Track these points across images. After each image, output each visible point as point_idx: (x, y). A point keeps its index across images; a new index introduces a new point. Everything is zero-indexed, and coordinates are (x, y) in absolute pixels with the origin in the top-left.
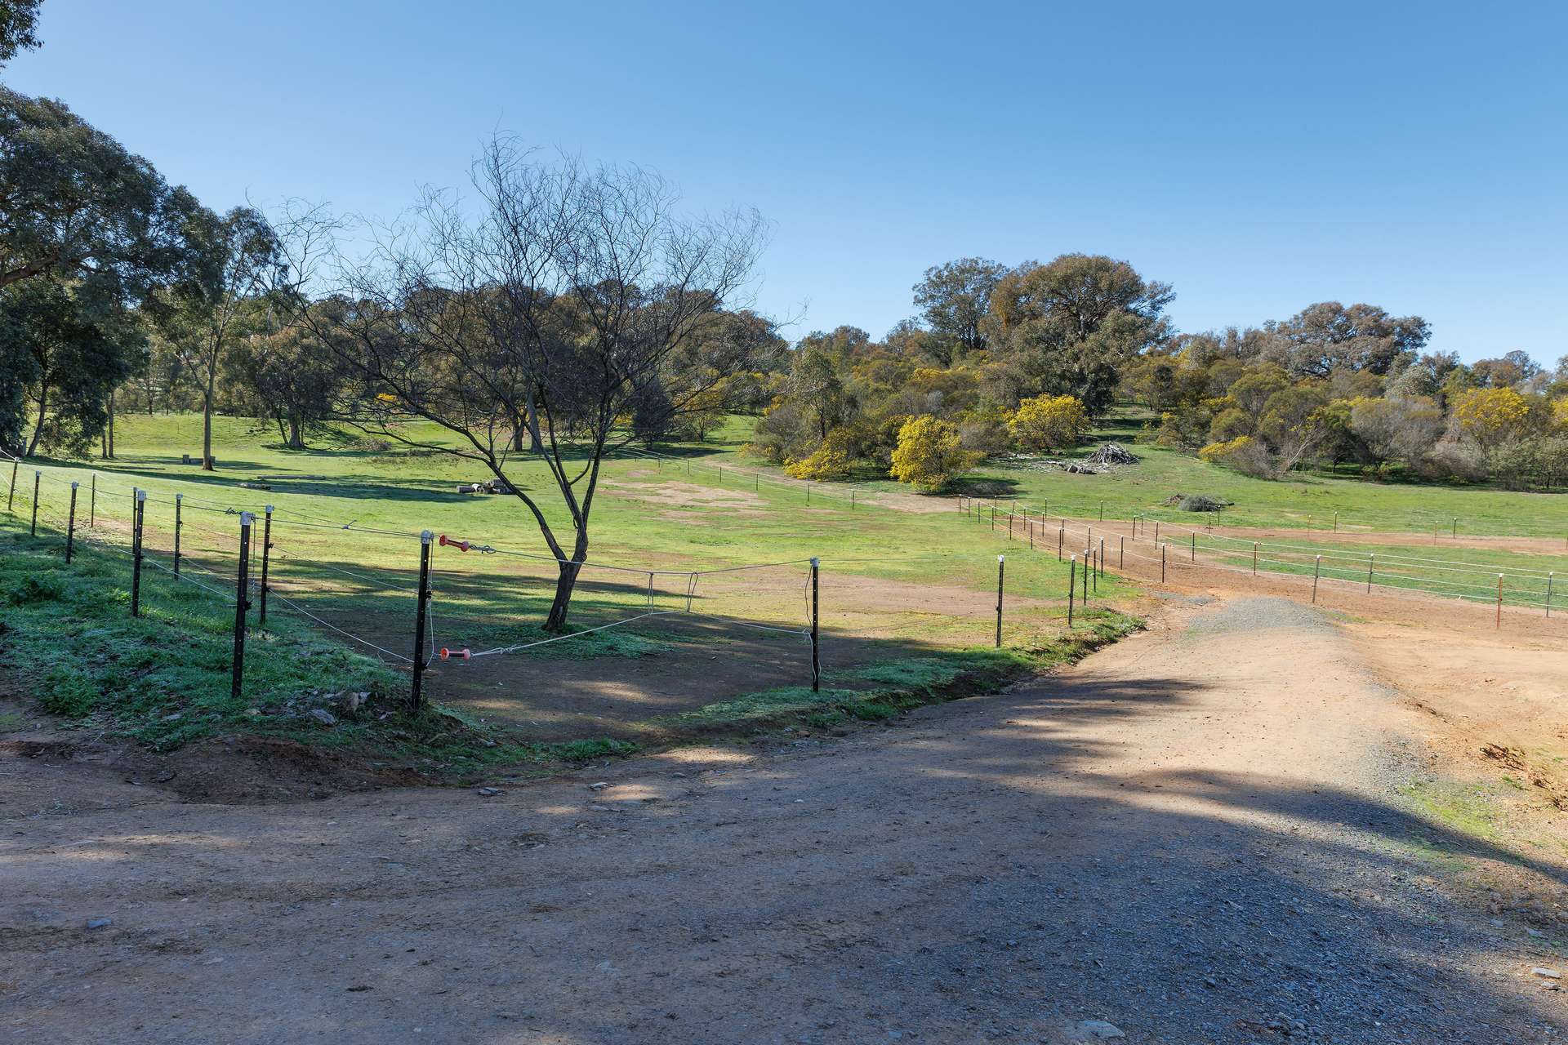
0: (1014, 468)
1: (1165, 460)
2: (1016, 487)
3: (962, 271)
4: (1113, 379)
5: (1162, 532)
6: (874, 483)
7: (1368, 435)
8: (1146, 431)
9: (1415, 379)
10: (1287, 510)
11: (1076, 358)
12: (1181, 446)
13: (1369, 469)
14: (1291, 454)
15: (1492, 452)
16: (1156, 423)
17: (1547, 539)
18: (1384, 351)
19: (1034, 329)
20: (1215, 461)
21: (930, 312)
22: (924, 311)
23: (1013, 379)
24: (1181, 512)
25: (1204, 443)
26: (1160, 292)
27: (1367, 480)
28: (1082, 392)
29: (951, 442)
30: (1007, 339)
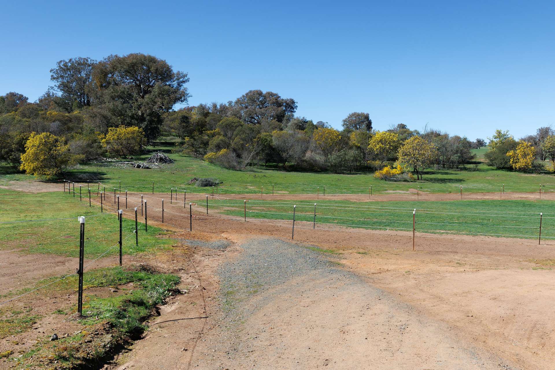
0: (105, 166)
1: (187, 161)
2: (105, 176)
3: (79, 64)
4: (160, 121)
5: (187, 198)
6: (11, 176)
7: (280, 149)
8: (177, 148)
9: (295, 124)
10: (248, 185)
11: (139, 107)
12: (195, 155)
13: (281, 165)
14: (247, 158)
15: (329, 156)
16: (182, 144)
17: (359, 194)
18: (280, 113)
19: (115, 91)
20: (211, 161)
21: (60, 84)
22: (58, 84)
23: (104, 117)
24: (197, 187)
25: (205, 153)
26: (182, 77)
27: (280, 170)
28: (143, 125)
29: (62, 149)
30: (102, 96)
